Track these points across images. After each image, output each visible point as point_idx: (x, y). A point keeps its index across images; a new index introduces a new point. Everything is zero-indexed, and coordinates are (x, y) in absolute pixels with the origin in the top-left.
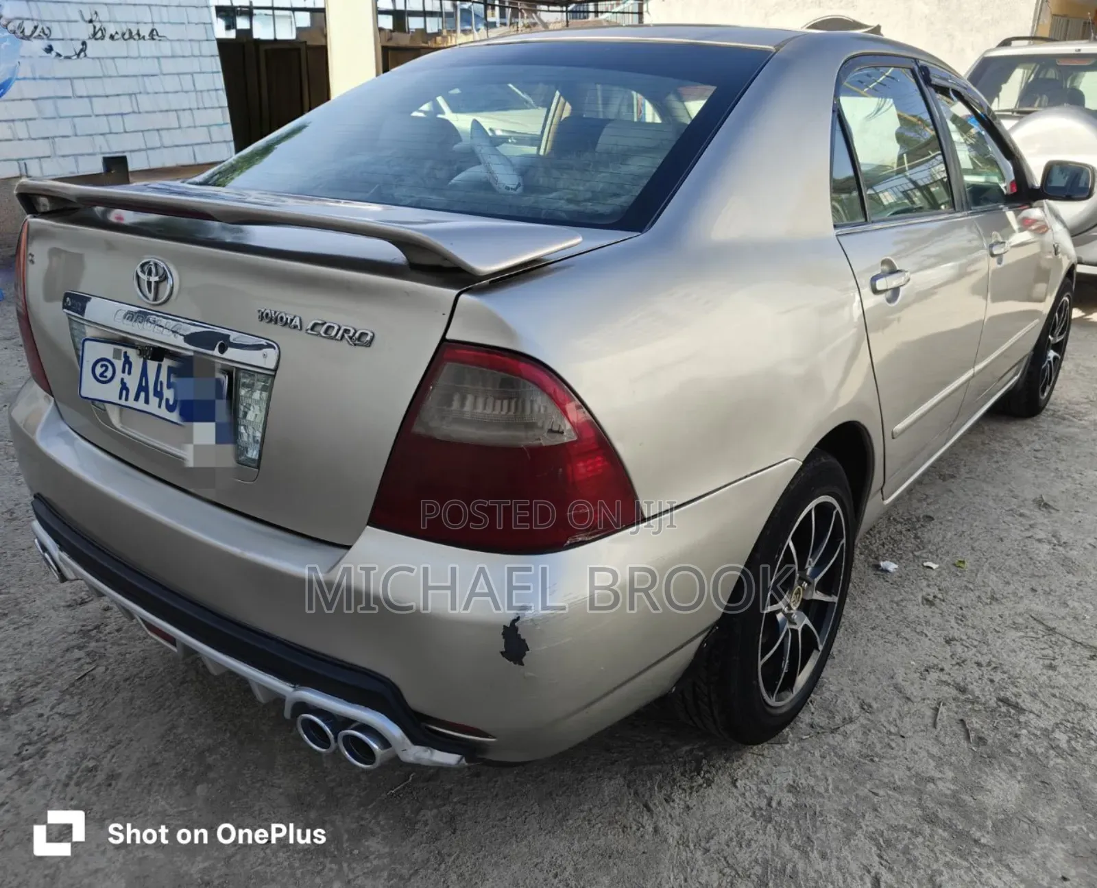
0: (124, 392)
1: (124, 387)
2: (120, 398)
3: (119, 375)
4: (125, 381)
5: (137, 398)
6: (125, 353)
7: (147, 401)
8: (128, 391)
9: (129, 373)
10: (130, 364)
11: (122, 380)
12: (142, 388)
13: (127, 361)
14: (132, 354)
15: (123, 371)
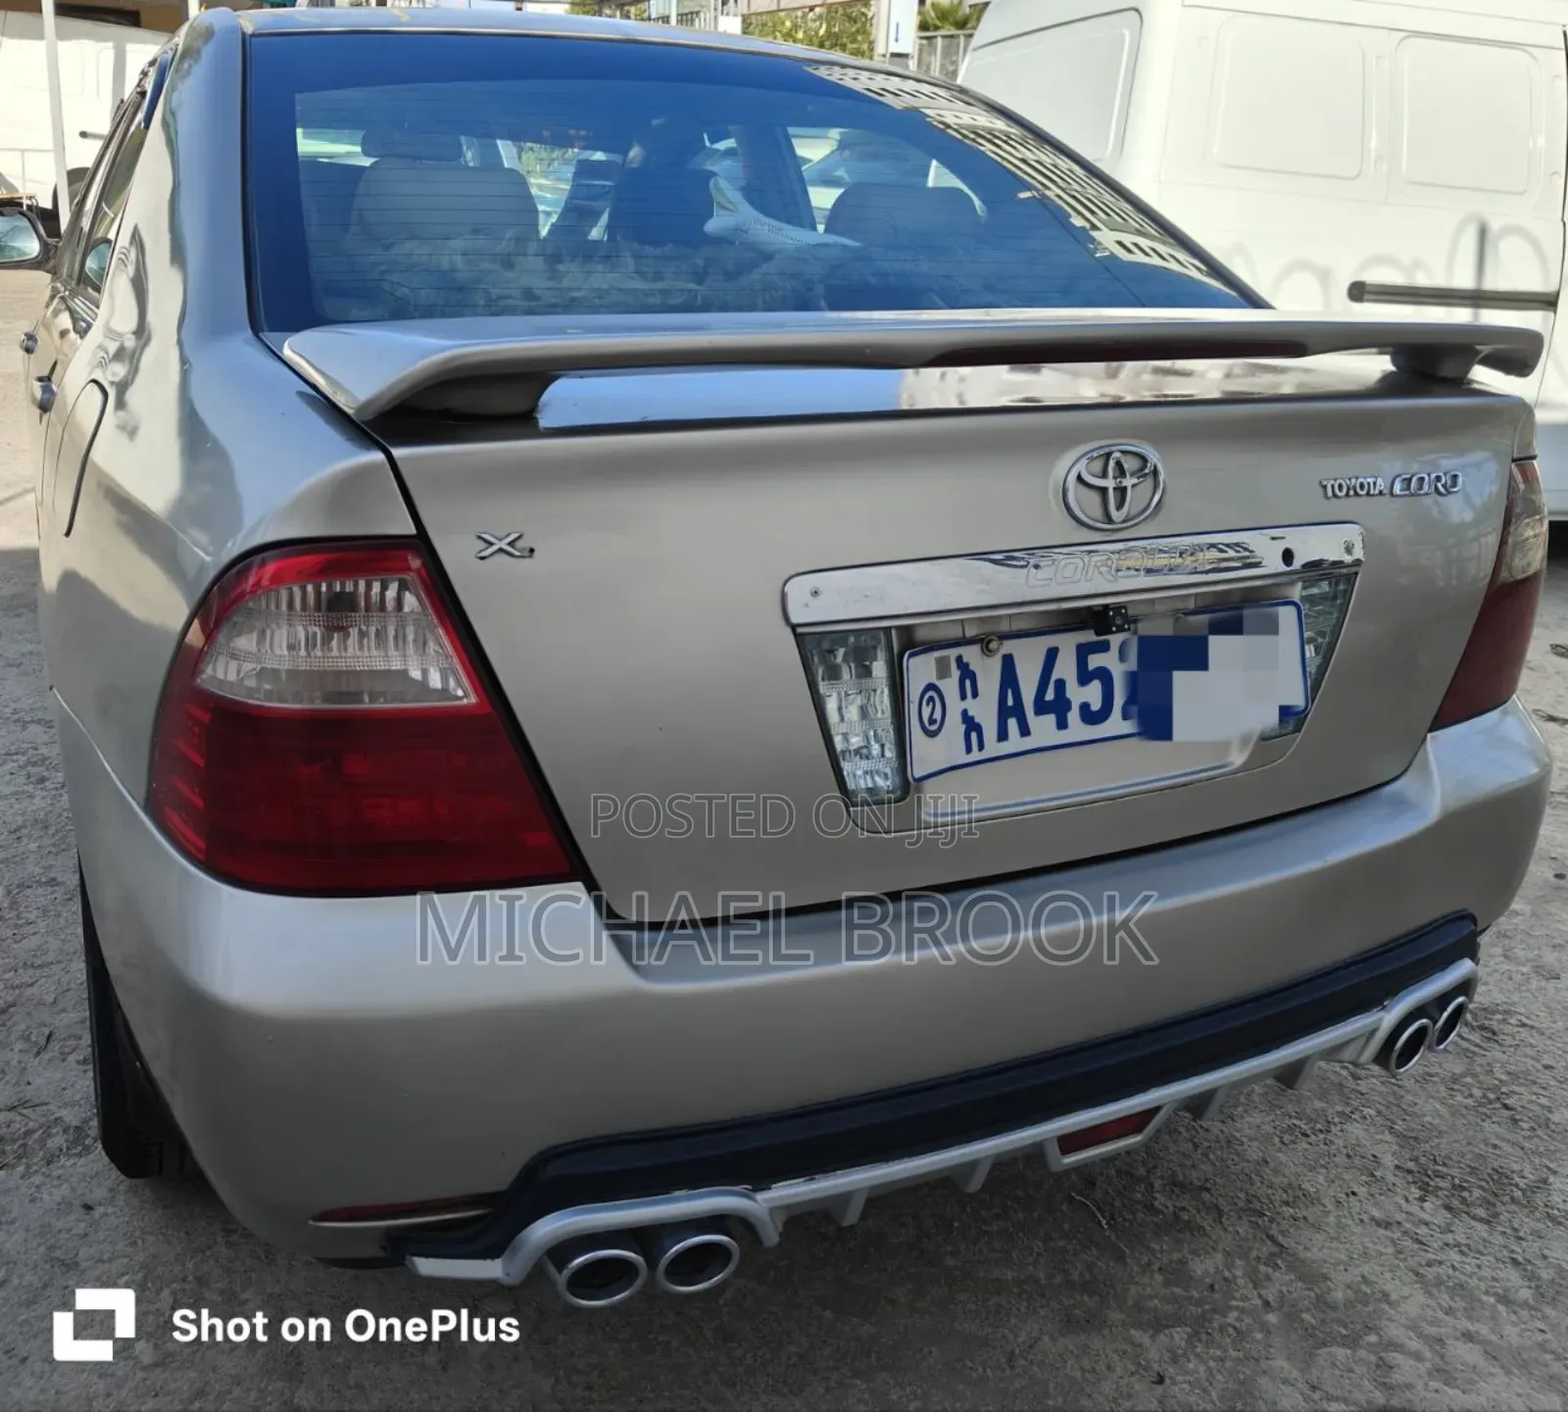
0: (974, 736)
1: (971, 725)
2: (969, 750)
3: (955, 706)
4: (970, 714)
5: (1003, 735)
6: (959, 659)
7: (1025, 731)
8: (978, 729)
9: (975, 695)
10: (972, 676)
11: (965, 713)
12: (1010, 710)
13: (967, 674)
14: (972, 654)
15: (963, 697)
